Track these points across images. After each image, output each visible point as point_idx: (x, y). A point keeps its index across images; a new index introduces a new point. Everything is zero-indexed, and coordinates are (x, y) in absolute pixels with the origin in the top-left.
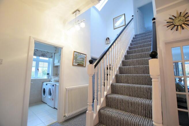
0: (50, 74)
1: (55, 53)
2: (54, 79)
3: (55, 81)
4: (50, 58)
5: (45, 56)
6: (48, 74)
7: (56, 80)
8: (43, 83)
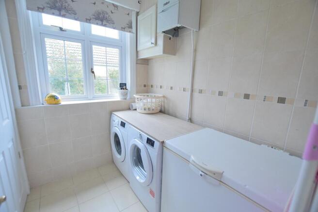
0: (128, 86)
1: (138, 14)
2: (142, 104)
3: (147, 111)
4: (123, 29)
5: (107, 21)
6: (123, 86)
7: (149, 109)
8: (111, 114)
